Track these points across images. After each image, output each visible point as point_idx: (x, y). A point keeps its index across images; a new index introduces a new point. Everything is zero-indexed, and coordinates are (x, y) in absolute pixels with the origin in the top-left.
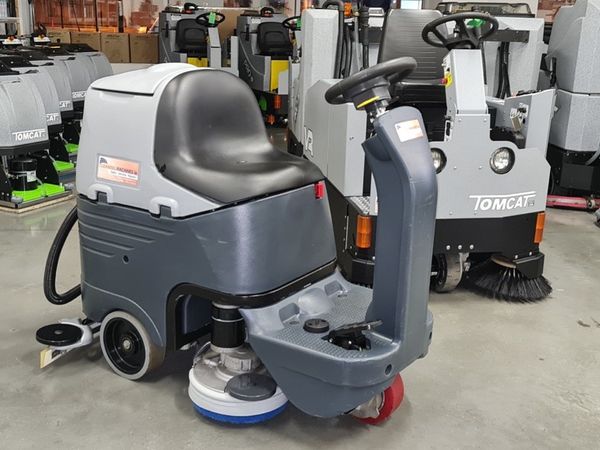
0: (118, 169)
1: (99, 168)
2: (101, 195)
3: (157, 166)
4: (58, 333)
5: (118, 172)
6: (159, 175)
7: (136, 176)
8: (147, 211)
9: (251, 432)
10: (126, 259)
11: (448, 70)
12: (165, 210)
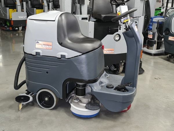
0: (43, 45)
1: (36, 45)
2: (38, 53)
3: (59, 43)
4: (22, 98)
5: (44, 46)
6: (60, 46)
7: (51, 47)
8: (56, 57)
9: (93, 119)
10: (47, 73)
11: (119, 11)
12: (63, 56)
